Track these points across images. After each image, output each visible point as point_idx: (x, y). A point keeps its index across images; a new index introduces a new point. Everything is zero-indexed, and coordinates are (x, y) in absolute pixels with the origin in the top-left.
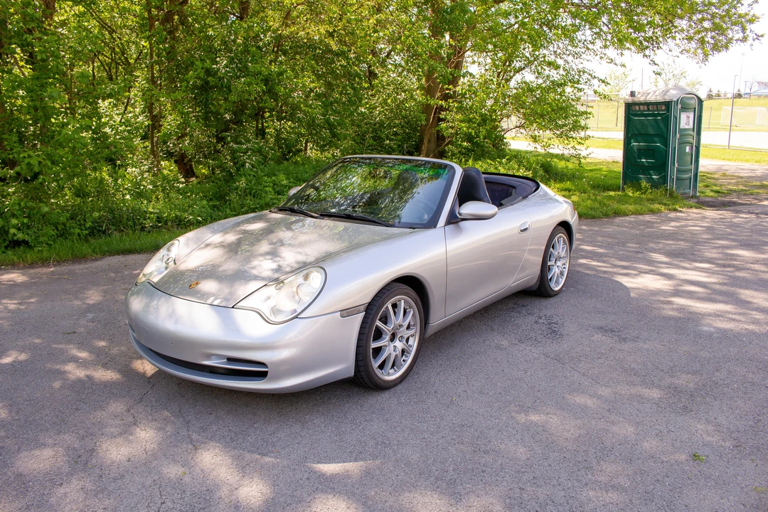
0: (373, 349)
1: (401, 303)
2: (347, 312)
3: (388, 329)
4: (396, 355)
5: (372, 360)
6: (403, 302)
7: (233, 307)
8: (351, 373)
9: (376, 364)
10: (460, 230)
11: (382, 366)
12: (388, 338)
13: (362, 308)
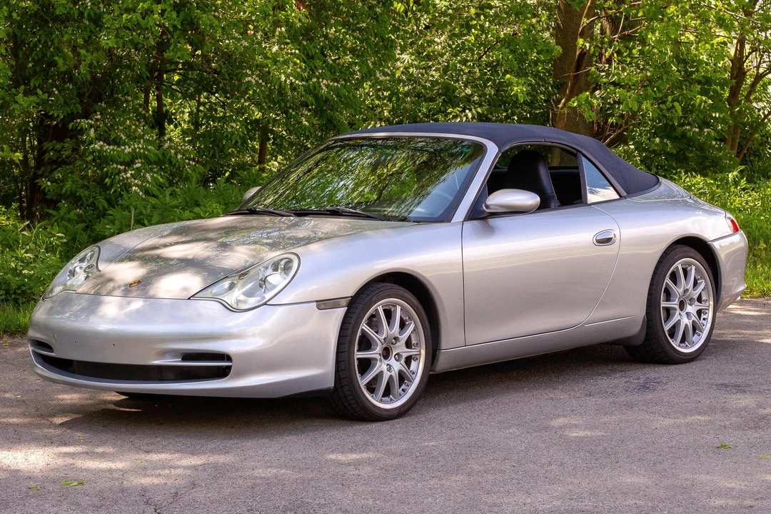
0: (358, 359)
1: (396, 310)
2: (324, 304)
3: (378, 339)
4: (391, 376)
5: (358, 375)
6: (399, 308)
7: (189, 299)
8: (330, 383)
9: (363, 382)
10: (490, 231)
11: (371, 387)
12: (379, 349)
13: (344, 302)
